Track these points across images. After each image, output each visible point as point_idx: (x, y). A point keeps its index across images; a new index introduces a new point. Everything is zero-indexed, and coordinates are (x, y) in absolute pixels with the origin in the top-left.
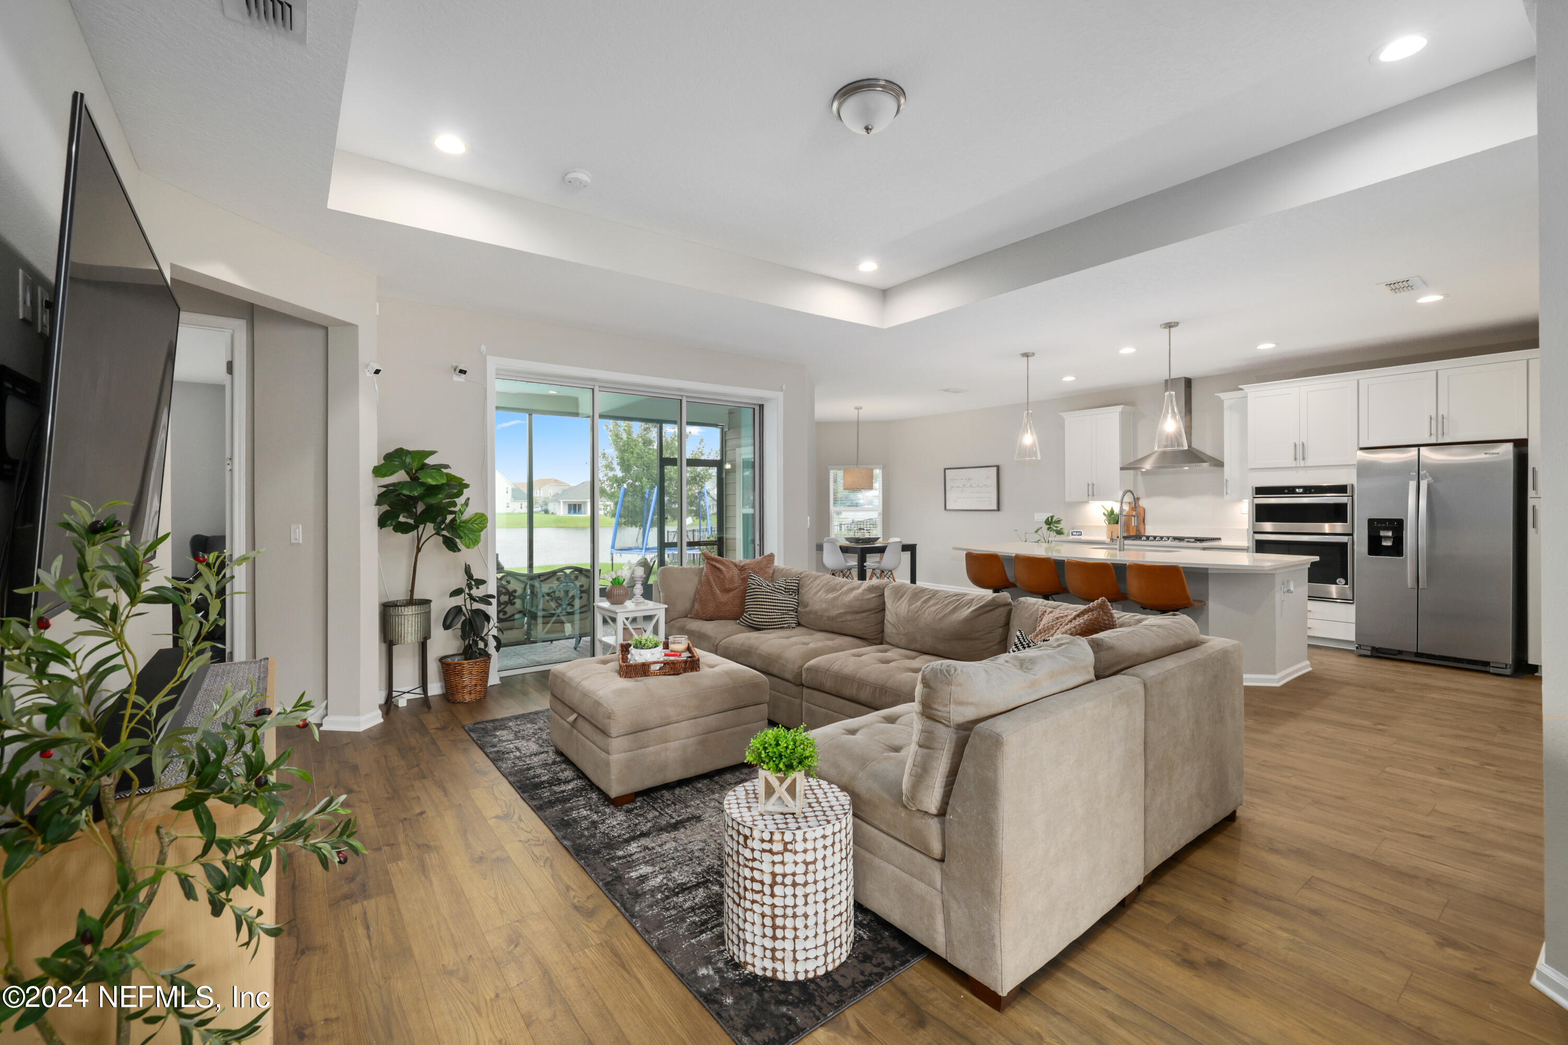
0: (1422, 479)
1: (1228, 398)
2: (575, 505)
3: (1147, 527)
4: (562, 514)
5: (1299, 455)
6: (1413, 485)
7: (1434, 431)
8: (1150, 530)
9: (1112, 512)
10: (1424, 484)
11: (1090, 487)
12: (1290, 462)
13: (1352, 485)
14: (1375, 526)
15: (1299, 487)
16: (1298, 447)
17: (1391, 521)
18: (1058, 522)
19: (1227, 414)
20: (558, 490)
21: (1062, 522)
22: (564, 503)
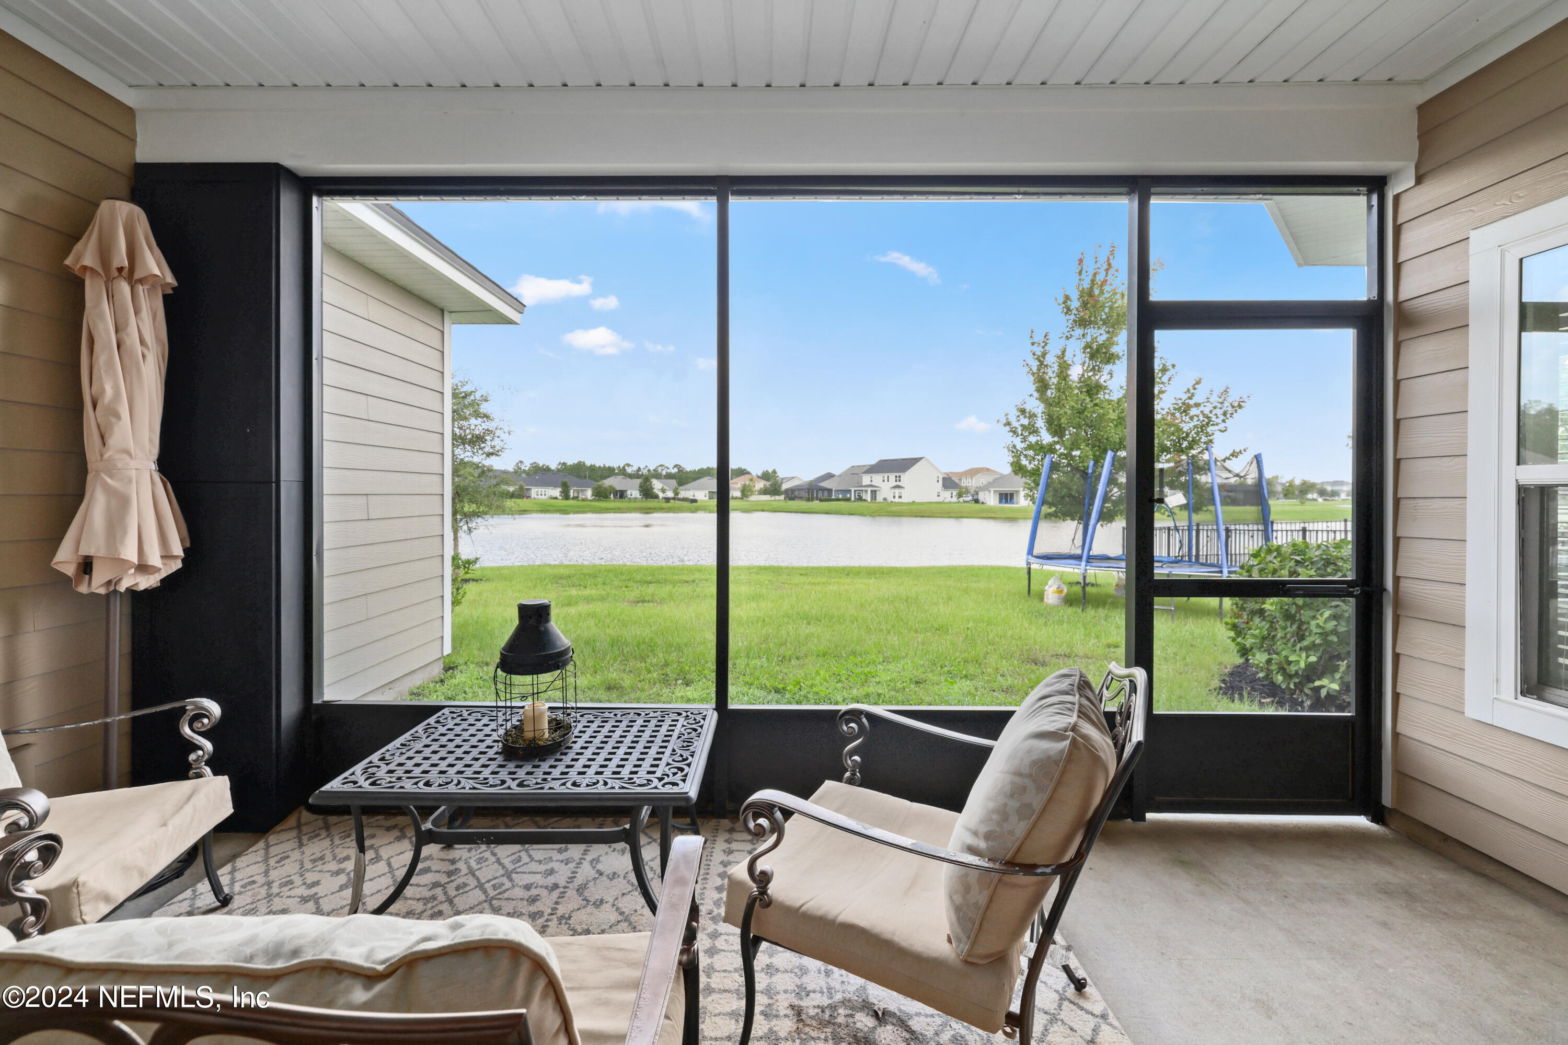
2: (1006, 495)
4: (992, 504)
20: (990, 478)
22: (995, 491)
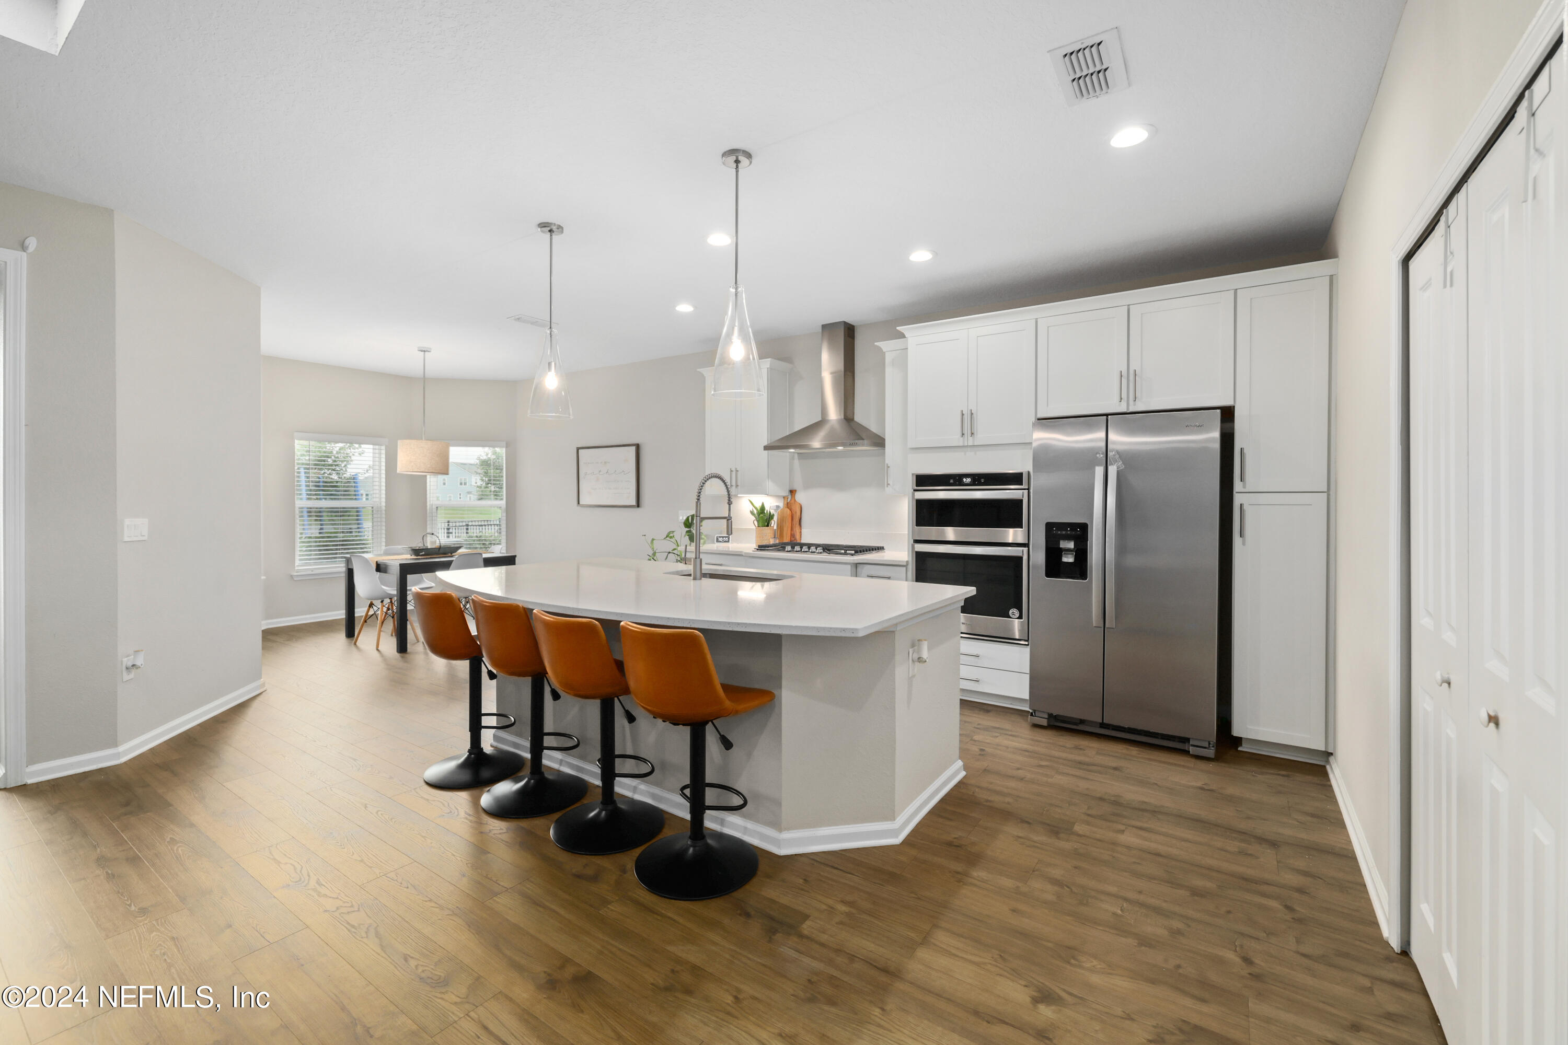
0: (1112, 464)
1: (891, 349)
3: (803, 530)
5: (967, 430)
6: (1099, 471)
7: (1124, 395)
8: (807, 536)
9: (763, 508)
10: (1113, 470)
11: (734, 474)
12: (955, 439)
13: (1029, 472)
14: (1054, 531)
15: (967, 476)
16: (965, 417)
17: (1073, 526)
19: (888, 371)
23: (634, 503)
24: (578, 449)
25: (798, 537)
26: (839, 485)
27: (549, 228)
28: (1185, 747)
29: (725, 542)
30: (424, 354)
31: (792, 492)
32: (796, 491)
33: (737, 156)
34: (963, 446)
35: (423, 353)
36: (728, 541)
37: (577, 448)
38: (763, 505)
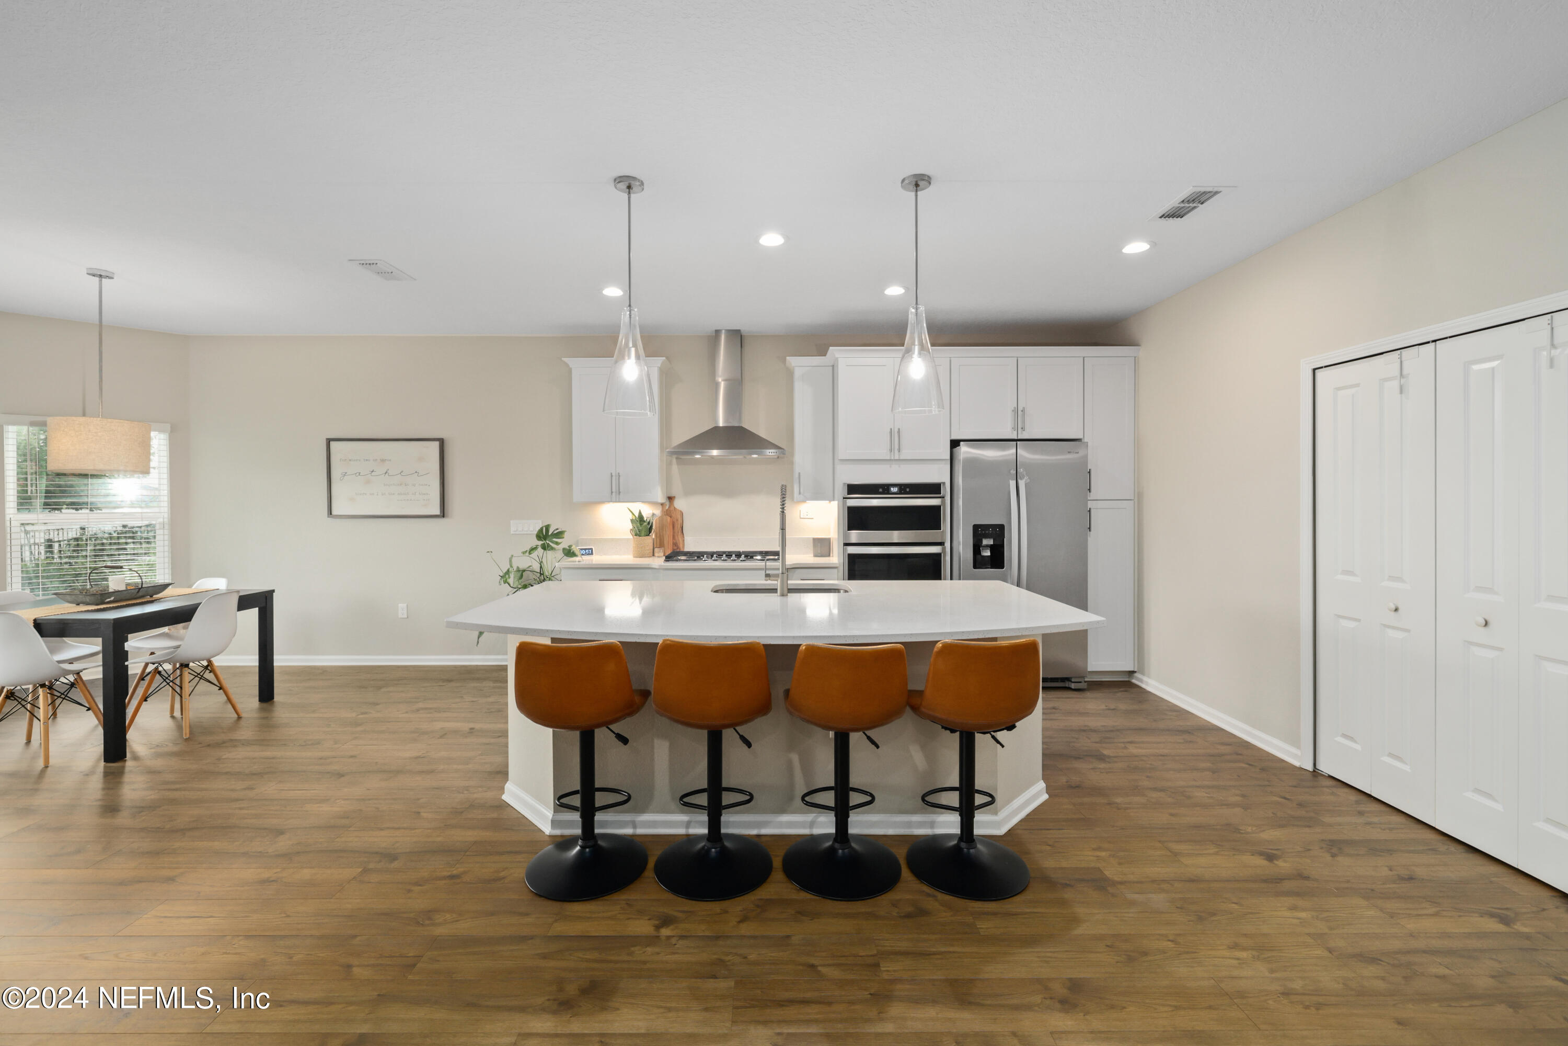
0: (1021, 479)
1: (800, 364)
3: (686, 538)
5: (895, 445)
6: (1013, 484)
7: (1015, 425)
8: (691, 544)
9: (641, 518)
10: (1022, 483)
12: (884, 452)
14: (978, 532)
15: (894, 485)
16: (894, 432)
17: (994, 527)
18: (559, 534)
19: (798, 386)
21: (566, 535)
23: (437, 512)
24: (329, 441)
25: (681, 546)
26: (728, 492)
27: (629, 184)
28: (1067, 684)
29: (589, 554)
30: (101, 281)
31: (670, 499)
32: (674, 497)
33: (918, 182)
34: (890, 460)
35: (97, 279)
36: (592, 554)
37: (327, 439)
38: (640, 513)
